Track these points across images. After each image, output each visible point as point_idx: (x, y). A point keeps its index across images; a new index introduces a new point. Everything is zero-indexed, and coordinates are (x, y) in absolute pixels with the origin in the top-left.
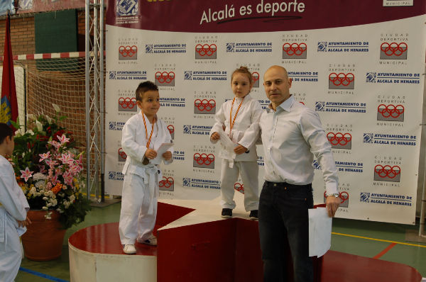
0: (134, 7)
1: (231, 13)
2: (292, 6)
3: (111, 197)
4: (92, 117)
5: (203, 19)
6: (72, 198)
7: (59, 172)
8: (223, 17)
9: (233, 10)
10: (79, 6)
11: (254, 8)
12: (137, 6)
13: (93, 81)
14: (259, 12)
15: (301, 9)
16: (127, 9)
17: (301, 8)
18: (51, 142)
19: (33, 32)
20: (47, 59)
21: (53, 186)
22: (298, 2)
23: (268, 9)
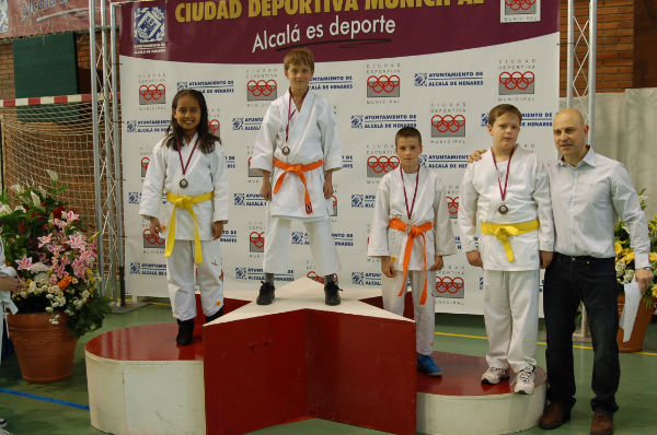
0: (159, 30)
1: (295, 37)
2: (378, 25)
3: (134, 300)
4: (104, 187)
5: (256, 45)
6: (86, 294)
7: (66, 260)
8: (284, 42)
9: (298, 31)
10: (78, 28)
11: (326, 29)
12: (163, 28)
13: (103, 135)
14: (333, 34)
15: (390, 29)
16: (148, 33)
17: (390, 26)
18: (52, 221)
19: (12, 66)
20: (34, 105)
21: (59, 280)
22: (386, 20)
23: (345, 30)
